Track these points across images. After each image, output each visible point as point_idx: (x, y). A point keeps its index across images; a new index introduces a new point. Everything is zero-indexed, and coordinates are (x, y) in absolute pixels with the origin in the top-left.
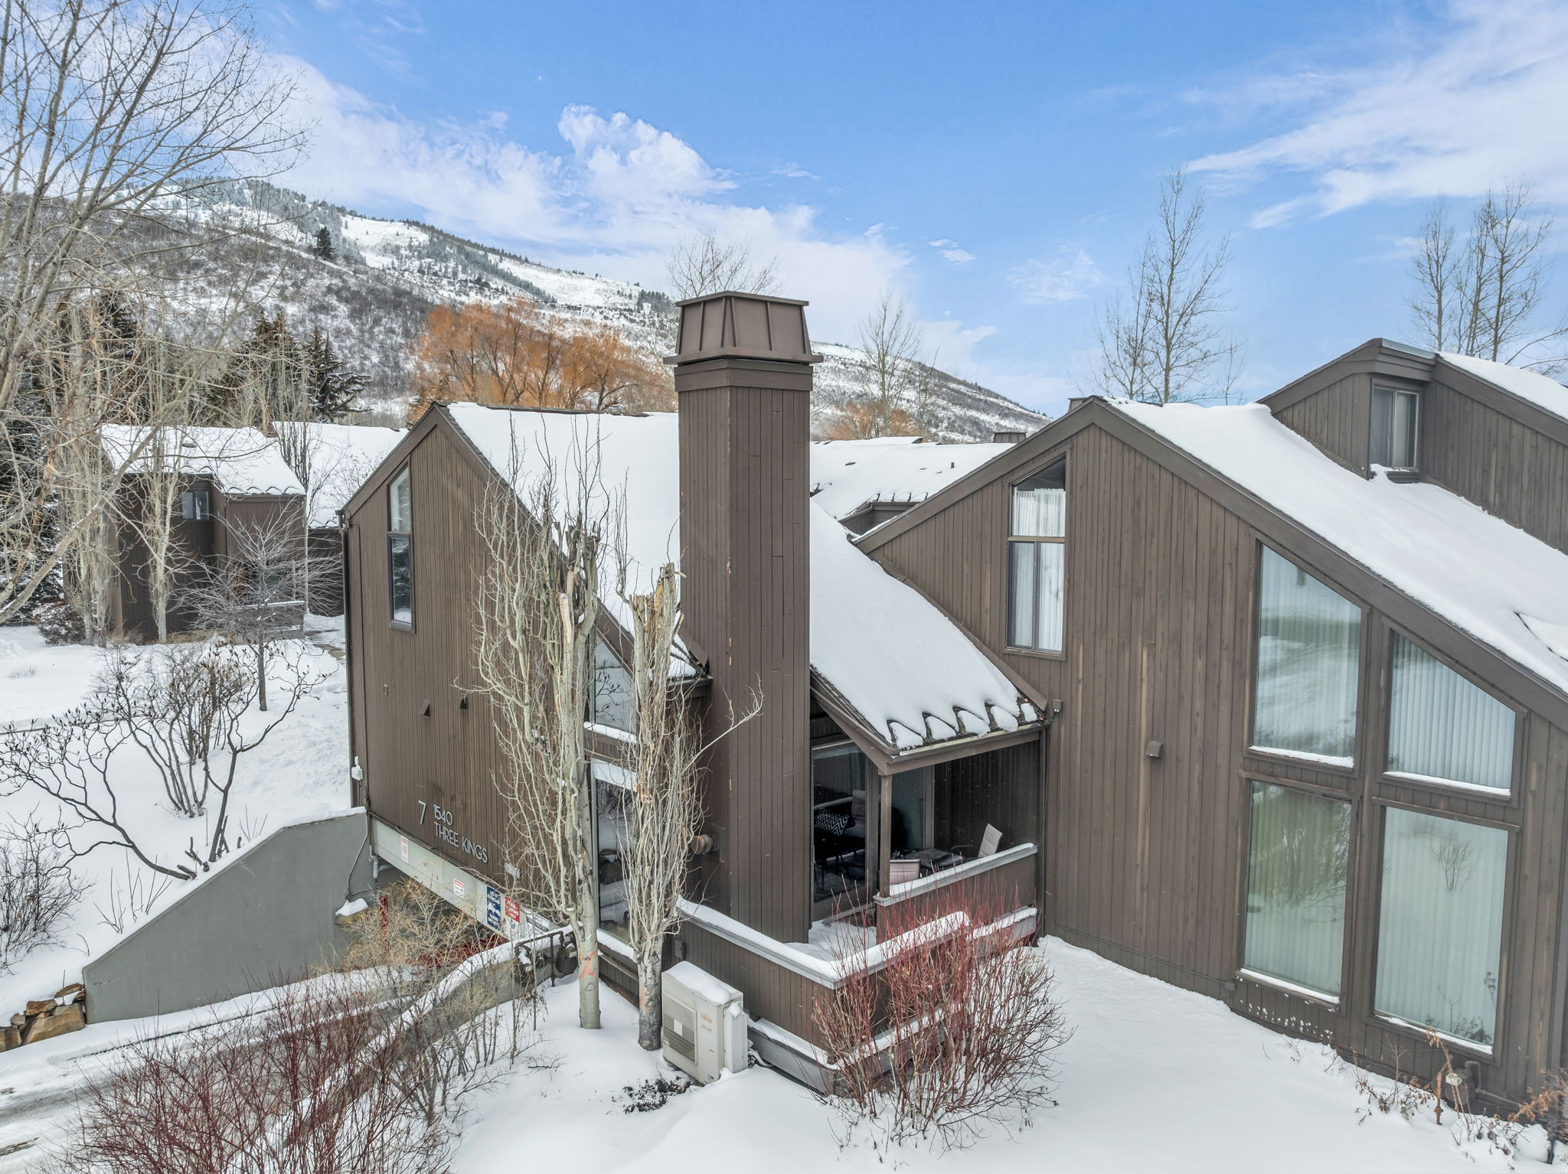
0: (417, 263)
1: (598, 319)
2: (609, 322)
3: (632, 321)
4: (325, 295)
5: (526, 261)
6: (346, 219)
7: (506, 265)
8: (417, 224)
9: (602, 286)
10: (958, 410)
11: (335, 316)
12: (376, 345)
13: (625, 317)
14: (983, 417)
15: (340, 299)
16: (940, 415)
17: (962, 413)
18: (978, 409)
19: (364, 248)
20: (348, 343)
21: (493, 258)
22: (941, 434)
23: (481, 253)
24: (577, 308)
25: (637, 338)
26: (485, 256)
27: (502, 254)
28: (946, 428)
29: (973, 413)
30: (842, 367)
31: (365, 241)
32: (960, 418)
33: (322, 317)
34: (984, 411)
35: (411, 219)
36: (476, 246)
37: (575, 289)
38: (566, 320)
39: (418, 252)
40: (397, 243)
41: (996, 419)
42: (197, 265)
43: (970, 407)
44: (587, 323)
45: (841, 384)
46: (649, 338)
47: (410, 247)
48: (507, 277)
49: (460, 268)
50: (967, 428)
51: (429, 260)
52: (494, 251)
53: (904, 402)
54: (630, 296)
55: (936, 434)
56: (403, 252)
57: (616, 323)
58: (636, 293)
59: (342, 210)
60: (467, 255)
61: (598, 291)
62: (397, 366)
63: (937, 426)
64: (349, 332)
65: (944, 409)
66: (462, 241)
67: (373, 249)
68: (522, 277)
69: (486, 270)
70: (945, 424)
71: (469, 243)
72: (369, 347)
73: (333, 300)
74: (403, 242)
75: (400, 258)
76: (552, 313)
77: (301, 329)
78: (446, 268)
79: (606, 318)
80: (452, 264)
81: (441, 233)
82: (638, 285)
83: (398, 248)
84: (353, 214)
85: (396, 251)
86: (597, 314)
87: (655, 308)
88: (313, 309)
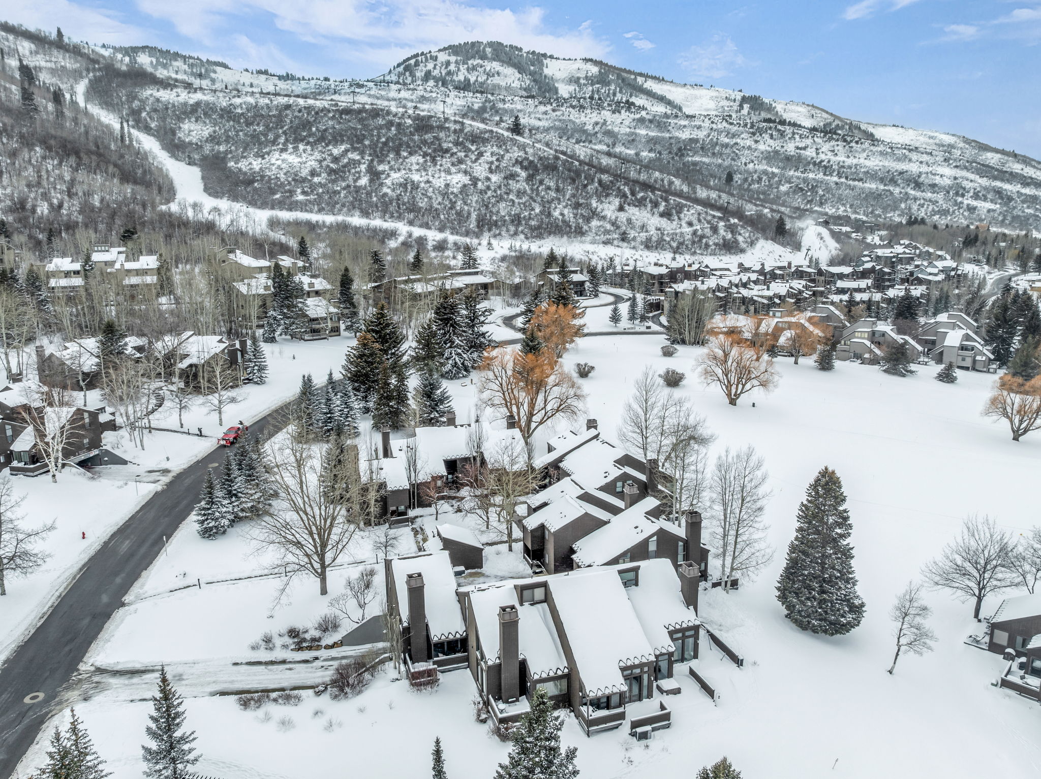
0: (590, 88)
1: (707, 124)
2: (714, 126)
3: (731, 124)
4: (514, 166)
5: (663, 79)
6: (547, 61)
7: (650, 85)
8: (591, 60)
9: (715, 94)
10: (984, 182)
11: (518, 181)
12: (539, 199)
13: (727, 121)
14: (1007, 186)
15: (522, 168)
16: (967, 187)
17: (987, 184)
18: (1002, 180)
19: (557, 81)
20: (524, 200)
21: (640, 80)
22: (966, 202)
23: (633, 77)
24: (693, 117)
25: (734, 136)
26: (635, 79)
27: (647, 77)
28: (971, 197)
29: (998, 184)
30: (889, 150)
31: (558, 75)
32: (986, 188)
33: (510, 182)
34: (1008, 181)
35: (588, 57)
36: (630, 72)
37: (696, 98)
38: (685, 126)
39: (591, 80)
40: (579, 75)
41: (1019, 187)
42: (447, 151)
43: (995, 178)
44: (699, 127)
45: (887, 164)
46: (742, 136)
47: (586, 77)
48: (649, 94)
49: (618, 89)
50: (989, 196)
51: (597, 86)
52: (641, 75)
53: (937, 177)
54: (735, 100)
55: (962, 203)
56: (582, 81)
57: (720, 126)
58: (739, 98)
59: (544, 55)
60: (623, 80)
61: (712, 98)
62: (549, 215)
63: (963, 195)
64: (525, 192)
65: (971, 181)
66: (620, 70)
67: (563, 81)
68: (659, 92)
69: (635, 89)
70: (971, 194)
71: (625, 70)
72: (535, 201)
73: (518, 169)
74: (582, 75)
75: (579, 85)
76: (675, 121)
77: (499, 192)
78: (609, 90)
79: (713, 122)
80: (613, 87)
81: (606, 65)
82: (740, 91)
83: (579, 78)
84: (551, 57)
85: (576, 81)
86: (707, 120)
87: (752, 108)
88: (506, 178)
